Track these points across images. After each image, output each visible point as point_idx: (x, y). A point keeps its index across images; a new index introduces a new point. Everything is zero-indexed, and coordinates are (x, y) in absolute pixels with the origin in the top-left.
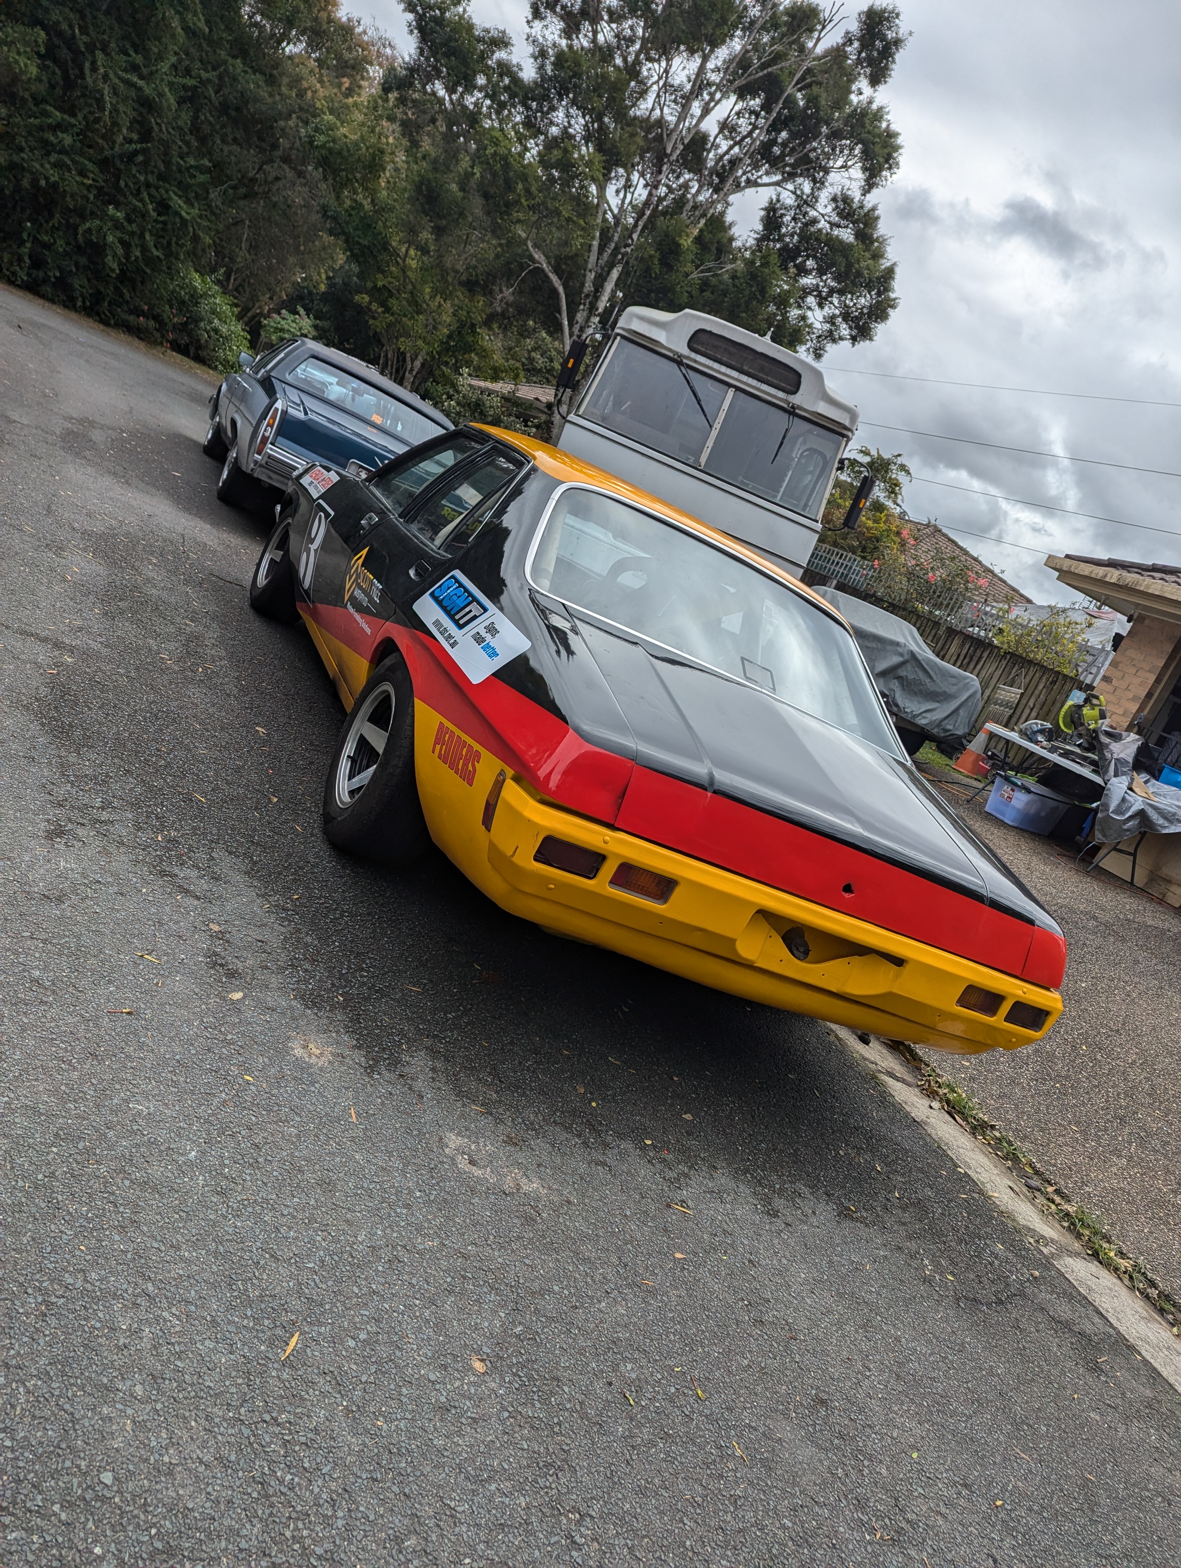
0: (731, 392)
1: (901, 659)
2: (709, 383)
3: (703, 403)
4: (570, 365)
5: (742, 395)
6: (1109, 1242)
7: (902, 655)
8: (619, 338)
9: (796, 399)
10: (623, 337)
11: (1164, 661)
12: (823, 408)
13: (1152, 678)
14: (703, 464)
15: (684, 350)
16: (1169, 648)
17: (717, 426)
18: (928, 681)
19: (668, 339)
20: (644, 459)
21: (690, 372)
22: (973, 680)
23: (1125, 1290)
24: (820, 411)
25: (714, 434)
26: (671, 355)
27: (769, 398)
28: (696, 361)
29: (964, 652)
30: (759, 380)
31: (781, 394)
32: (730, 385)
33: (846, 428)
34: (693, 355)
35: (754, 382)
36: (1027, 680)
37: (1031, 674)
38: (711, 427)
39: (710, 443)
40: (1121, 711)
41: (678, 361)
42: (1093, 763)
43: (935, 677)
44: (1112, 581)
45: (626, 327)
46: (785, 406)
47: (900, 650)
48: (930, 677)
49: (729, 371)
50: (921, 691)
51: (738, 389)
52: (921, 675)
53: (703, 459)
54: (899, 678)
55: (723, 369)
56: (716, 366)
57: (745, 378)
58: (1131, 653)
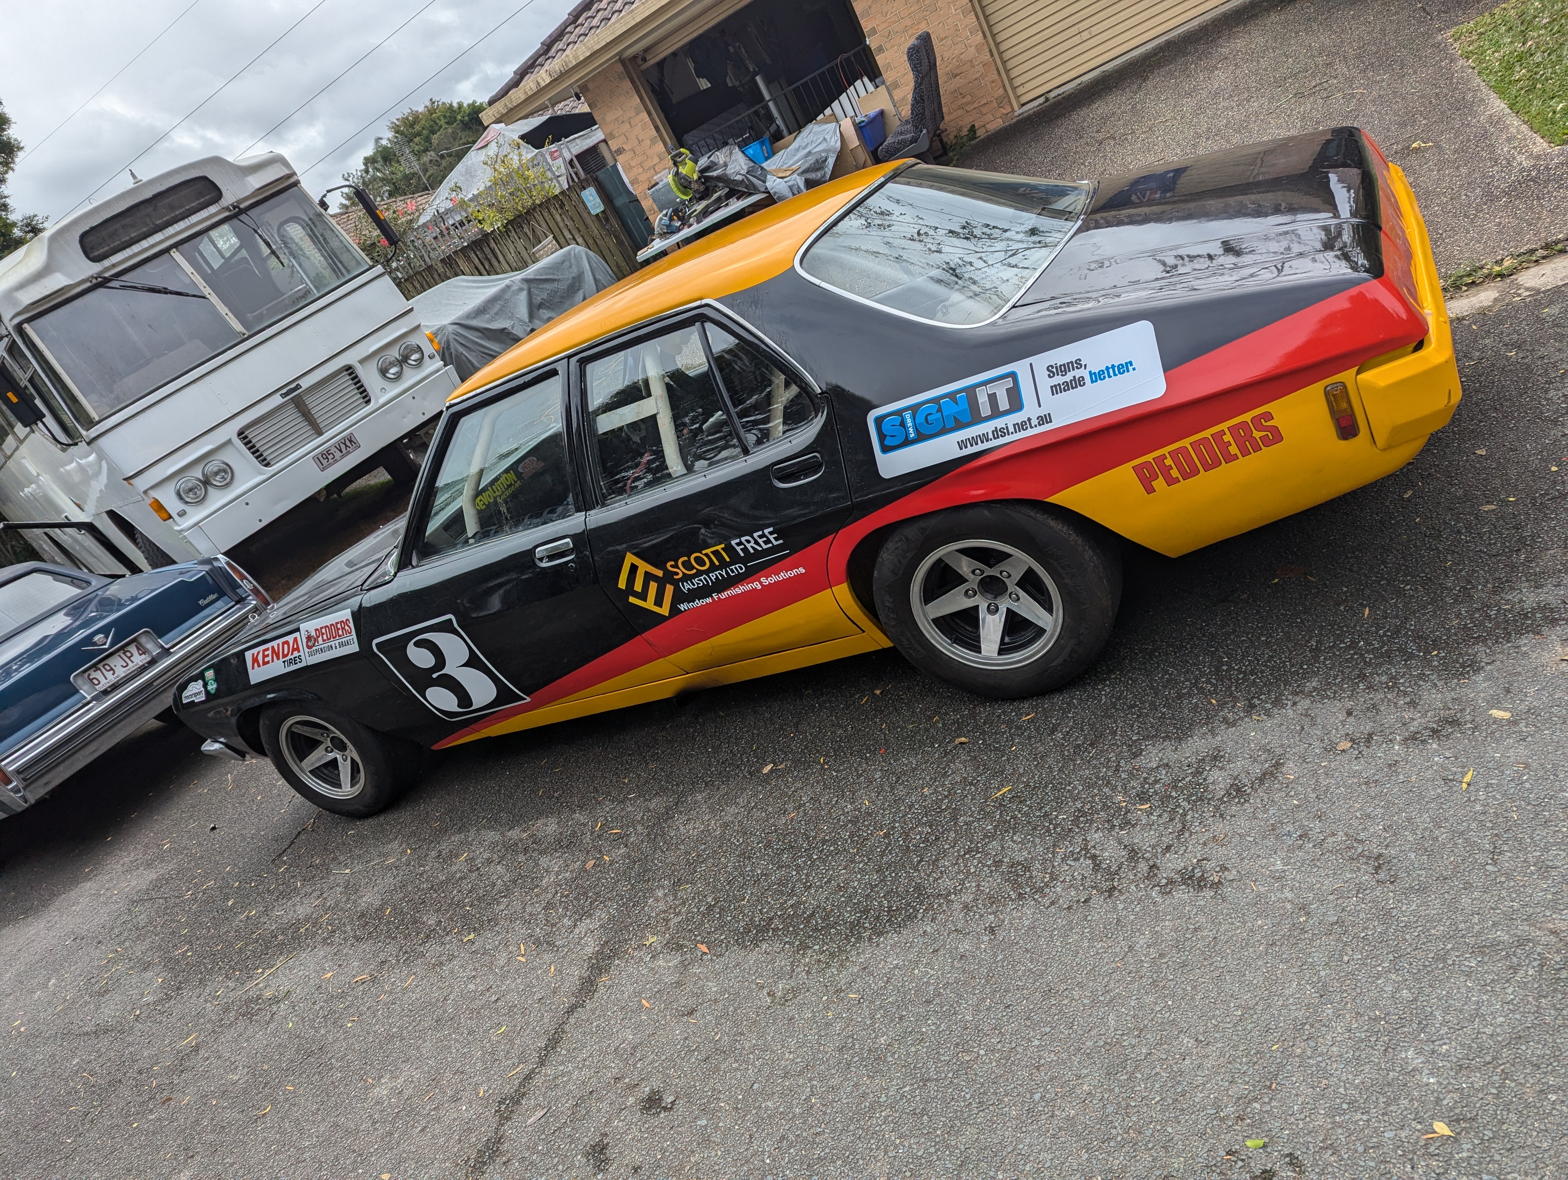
0: (175, 254)
1: (525, 293)
2: (146, 268)
3: (170, 288)
4: (15, 400)
5: (186, 245)
6: (1482, 268)
7: (521, 290)
8: (25, 325)
9: (229, 197)
10: (29, 320)
11: (636, 97)
12: (256, 182)
13: (645, 115)
14: (244, 331)
15: (94, 268)
16: (628, 85)
17: (207, 291)
18: (556, 285)
19: (68, 275)
20: (199, 383)
21: (123, 278)
22: (574, 249)
23: (1537, 267)
24: (258, 186)
25: (214, 299)
26: (88, 284)
27: (209, 223)
28: (114, 266)
29: (476, 261)
30: (183, 219)
31: (213, 209)
32: (167, 250)
33: (289, 176)
34: (107, 263)
35: (181, 225)
36: (544, 225)
37: (540, 219)
38: (204, 297)
39: (223, 309)
40: (656, 160)
41: (101, 283)
42: (729, 196)
43: (557, 277)
44: (547, 81)
45: (19, 309)
46: (227, 214)
47: (515, 288)
48: (553, 280)
49: (152, 240)
50: (562, 297)
51: (176, 245)
52: (548, 286)
53: (238, 327)
54: (540, 306)
55: (145, 244)
56: (136, 248)
57: (170, 231)
58: (610, 117)
